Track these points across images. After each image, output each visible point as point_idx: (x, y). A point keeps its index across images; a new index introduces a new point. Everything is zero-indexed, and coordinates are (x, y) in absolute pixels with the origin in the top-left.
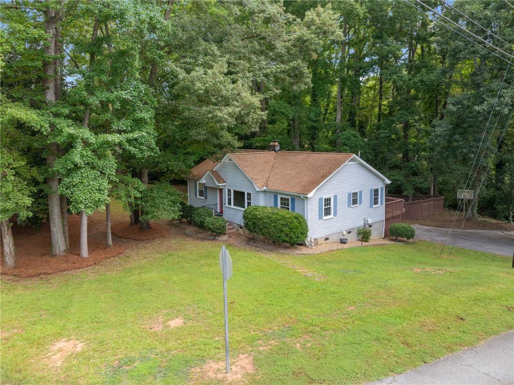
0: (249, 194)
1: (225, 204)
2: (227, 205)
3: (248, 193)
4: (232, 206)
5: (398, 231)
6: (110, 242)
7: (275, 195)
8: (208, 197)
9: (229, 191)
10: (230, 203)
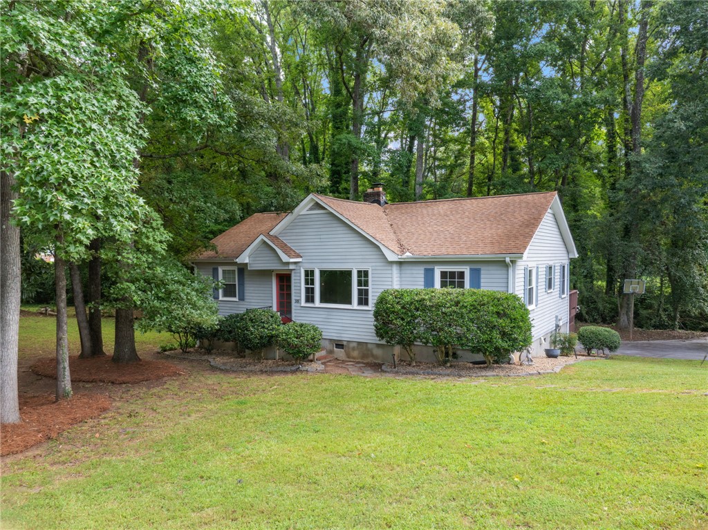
0: (363, 274)
1: (298, 301)
2: (303, 303)
3: (359, 272)
4: (317, 303)
5: (600, 337)
6: (66, 383)
7: (426, 270)
8: (247, 295)
9: (309, 274)
10: (310, 298)
